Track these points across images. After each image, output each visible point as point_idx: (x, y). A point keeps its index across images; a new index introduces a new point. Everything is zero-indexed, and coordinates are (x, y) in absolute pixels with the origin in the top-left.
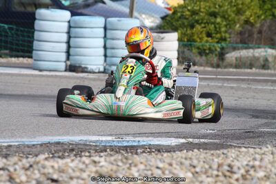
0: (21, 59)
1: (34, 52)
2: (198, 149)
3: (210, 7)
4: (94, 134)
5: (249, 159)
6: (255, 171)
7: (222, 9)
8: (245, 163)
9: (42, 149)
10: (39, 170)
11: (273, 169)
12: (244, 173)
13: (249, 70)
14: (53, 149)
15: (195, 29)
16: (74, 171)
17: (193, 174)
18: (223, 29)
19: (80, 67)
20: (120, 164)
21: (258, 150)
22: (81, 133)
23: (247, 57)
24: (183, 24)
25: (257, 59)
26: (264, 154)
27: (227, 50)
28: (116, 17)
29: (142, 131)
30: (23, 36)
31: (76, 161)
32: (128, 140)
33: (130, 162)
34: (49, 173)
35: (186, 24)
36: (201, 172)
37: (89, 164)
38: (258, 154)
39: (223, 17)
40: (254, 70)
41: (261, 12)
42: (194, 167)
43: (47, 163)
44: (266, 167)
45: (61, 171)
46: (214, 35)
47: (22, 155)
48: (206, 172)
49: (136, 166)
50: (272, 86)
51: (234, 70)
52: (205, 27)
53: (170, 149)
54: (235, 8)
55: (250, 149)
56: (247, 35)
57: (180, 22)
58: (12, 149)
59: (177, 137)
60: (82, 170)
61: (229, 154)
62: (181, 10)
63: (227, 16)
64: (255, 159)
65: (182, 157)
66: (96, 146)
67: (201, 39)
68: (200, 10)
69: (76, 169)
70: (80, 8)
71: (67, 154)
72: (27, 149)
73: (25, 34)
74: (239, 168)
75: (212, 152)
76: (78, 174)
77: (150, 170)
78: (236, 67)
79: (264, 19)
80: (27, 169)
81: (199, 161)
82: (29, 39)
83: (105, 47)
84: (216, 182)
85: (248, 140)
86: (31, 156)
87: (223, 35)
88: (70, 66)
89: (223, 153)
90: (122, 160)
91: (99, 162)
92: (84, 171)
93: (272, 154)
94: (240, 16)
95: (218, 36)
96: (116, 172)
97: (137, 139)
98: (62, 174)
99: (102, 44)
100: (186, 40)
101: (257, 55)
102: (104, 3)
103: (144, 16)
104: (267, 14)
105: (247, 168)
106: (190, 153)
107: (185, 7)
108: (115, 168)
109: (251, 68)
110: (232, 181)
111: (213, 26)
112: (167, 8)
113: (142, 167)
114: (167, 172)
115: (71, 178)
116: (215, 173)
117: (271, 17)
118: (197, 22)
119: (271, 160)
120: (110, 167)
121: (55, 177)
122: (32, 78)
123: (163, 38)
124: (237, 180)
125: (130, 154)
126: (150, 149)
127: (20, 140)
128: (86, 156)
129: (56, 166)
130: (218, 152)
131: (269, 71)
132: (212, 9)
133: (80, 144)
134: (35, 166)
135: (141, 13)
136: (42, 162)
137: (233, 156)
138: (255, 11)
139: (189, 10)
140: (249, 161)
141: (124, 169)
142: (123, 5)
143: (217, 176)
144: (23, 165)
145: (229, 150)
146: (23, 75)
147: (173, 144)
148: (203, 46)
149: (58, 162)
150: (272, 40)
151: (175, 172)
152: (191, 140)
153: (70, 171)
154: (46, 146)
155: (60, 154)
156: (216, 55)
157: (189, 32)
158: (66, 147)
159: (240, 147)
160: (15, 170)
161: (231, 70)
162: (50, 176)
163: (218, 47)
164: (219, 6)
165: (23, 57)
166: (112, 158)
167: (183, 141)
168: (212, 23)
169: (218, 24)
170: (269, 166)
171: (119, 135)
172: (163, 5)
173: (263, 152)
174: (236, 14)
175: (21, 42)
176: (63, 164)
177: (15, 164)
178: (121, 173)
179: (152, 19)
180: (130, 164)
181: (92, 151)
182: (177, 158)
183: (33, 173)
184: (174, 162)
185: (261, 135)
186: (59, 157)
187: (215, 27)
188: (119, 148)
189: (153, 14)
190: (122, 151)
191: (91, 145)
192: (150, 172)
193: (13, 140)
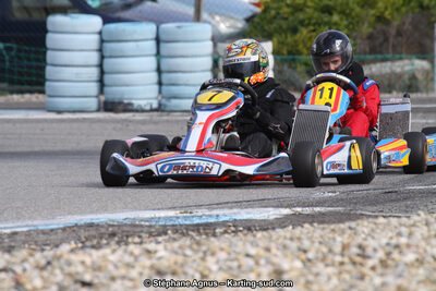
0: (27, 96)
1: (48, 84)
2: (311, 223)
4: (147, 209)
5: (390, 234)
6: (400, 253)
8: (384, 241)
9: (65, 234)
10: (62, 269)
11: (429, 249)
12: (384, 258)
13: (387, 96)
14: (83, 234)
15: (298, 35)
16: (116, 267)
17: (303, 262)
19: (120, 103)
20: (189, 252)
21: (404, 220)
22: (125, 208)
24: (281, 27)
26: (414, 225)
28: (173, 22)
29: (222, 200)
30: (29, 60)
31: (120, 252)
32: (200, 214)
33: (204, 248)
34: (77, 273)
35: (285, 26)
36: (317, 258)
37: (140, 255)
38: (405, 225)
39: (343, 13)
40: (395, 95)
42: (305, 251)
43: (73, 257)
44: (417, 246)
45: (97, 268)
47: (34, 247)
48: (323, 259)
49: (213, 254)
52: (314, 30)
53: (266, 226)
55: (391, 219)
56: (381, 40)
57: (275, 25)
58: (18, 238)
59: (277, 207)
60: (129, 266)
61: (359, 229)
62: (275, 5)
63: (348, 11)
64: (399, 234)
65: (285, 238)
66: (150, 226)
68: (305, 5)
69: (119, 264)
70: (116, 10)
71: (104, 241)
72: (42, 237)
73: (33, 56)
74: (375, 250)
75: (332, 227)
76: (122, 271)
77: (236, 259)
80: (43, 269)
81: (313, 242)
82: (39, 64)
83: (159, 70)
84: (340, 273)
85: (388, 205)
86: (48, 248)
88: (106, 103)
89: (350, 228)
90: (190, 247)
92: (133, 267)
93: (427, 224)
94: (369, 10)
96: (182, 265)
97: (215, 212)
98: (97, 274)
99: (154, 66)
100: (285, 52)
101: (398, 70)
103: (217, 18)
104: (412, 4)
105: (388, 249)
106: (298, 230)
108: (180, 259)
109: (390, 92)
110: (366, 270)
111: (327, 27)
112: (254, 4)
113: (222, 255)
114: (263, 262)
115: (113, 279)
116: (338, 259)
118: (302, 23)
119: (426, 234)
120: (173, 258)
121: (87, 278)
122: (46, 125)
124: (373, 268)
125: (204, 237)
126: (235, 227)
127: (30, 223)
128: (135, 243)
129: (88, 261)
130: (342, 226)
131: (419, 95)
132: (325, 2)
133: (126, 225)
134: (55, 263)
135: (212, 14)
136: (67, 256)
137: (366, 230)
139: (288, 6)
140: (391, 238)
141: (194, 261)
142: (184, 2)
143: (342, 264)
144: (36, 261)
145: (359, 221)
146: (31, 121)
149: (90, 255)
150: (421, 45)
151: (276, 260)
152: (299, 209)
153: (111, 267)
154: (72, 232)
155: (95, 242)
157: (290, 40)
158: (103, 230)
159: (377, 217)
160: (24, 270)
162: (79, 277)
165: (31, 92)
166: (176, 245)
167: (286, 211)
168: (326, 24)
169: (336, 24)
170: (423, 244)
171: (186, 208)
173: (411, 222)
174: (362, 7)
175: (25, 70)
176: (99, 257)
177: (24, 261)
178: (192, 267)
179: (232, 22)
180: (205, 253)
181: (144, 235)
182: (278, 239)
183: (52, 273)
184: (273, 245)
185: (410, 196)
186: (93, 247)
188: (188, 227)
189: (232, 14)
190: (191, 233)
191: (142, 226)
192: (235, 264)
193: (19, 224)
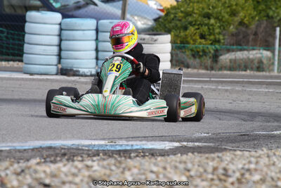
0: (11, 63)
1: (25, 55)
2: (193, 153)
3: (203, 9)
4: (86, 138)
5: (244, 162)
6: (251, 174)
7: (216, 10)
8: (240, 166)
9: (34, 153)
10: (31, 175)
11: (269, 173)
12: (239, 177)
13: (244, 73)
14: (45, 153)
15: (188, 31)
16: (66, 175)
17: (188, 177)
18: (217, 31)
19: (71, 70)
20: (113, 168)
21: (253, 153)
22: (73, 137)
23: (242, 60)
24: (177, 26)
25: (252, 61)
26: (259, 157)
27: (220, 52)
28: (108, 19)
29: (135, 135)
30: (13, 39)
31: (69, 166)
32: (121, 143)
33: (123, 166)
34: (41, 178)
35: (179, 25)
36: (196, 176)
37: (82, 168)
38: (253, 157)
39: (217, 18)
40: (248, 72)
41: (255, 13)
42: (189, 171)
43: (38, 168)
44: (262, 171)
45: (54, 176)
46: (208, 37)
47: (12, 160)
48: (200, 176)
49: (129, 170)
50: (267, 88)
51: (229, 72)
52: (198, 29)
53: (163, 153)
54: (228, 10)
55: (245, 152)
56: (241, 37)
57: (173, 24)
58: (3, 154)
59: (171, 141)
60: (74, 175)
61: (224, 158)
62: (173, 11)
63: (220, 18)
64: (250, 162)
65: (176, 161)
66: (88, 150)
67: (195, 41)
68: (193, 12)
69: (68, 174)
70: (71, 11)
72: (18, 154)
73: (16, 37)
74: (234, 172)
75: (207, 155)
76: (70, 178)
77: (144, 174)
78: (230, 69)
79: (258, 20)
80: (18, 174)
81: (194, 165)
82: (20, 43)
83: (97, 50)
84: (211, 186)
85: (243, 143)
86: (21, 161)
87: (217, 36)
88: (62, 69)
89: (218, 157)
90: (115, 165)
91: (92, 167)
92: (77, 176)
93: (268, 156)
94: (234, 18)
95: (212, 37)
96: (109, 176)
97: (130, 143)
98: (54, 179)
99: (94, 47)
100: (179, 42)
101: (251, 57)
102: (96, 5)
103: (136, 18)
104: (262, 14)
105: (243, 171)
106: (184, 157)
107: (178, 8)
108: (108, 172)
109: (245, 71)
110: (227, 184)
111: (207, 27)
112: (160, 10)
113: (135, 171)
114: (161, 176)
115: (64, 183)
116: (210, 176)
117: (265, 18)
118: (190, 23)
119: (267, 163)
120: (103, 171)
121: (47, 181)
122: (23, 82)
123: (156, 40)
124: (232, 184)
125: (123, 158)
126: (143, 153)
127: (10, 144)
128: (78, 161)
129: (48, 170)
130: (213, 155)
131: (264, 73)
132: (206, 10)
133: (73, 149)
134: (27, 171)
135: (133, 15)
136: (34, 167)
137: (228, 159)
138: (249, 12)
139: (182, 12)
140: (245, 164)
141: (117, 174)
142: (115, 7)
143: (212, 180)
144: (15, 170)
145: (224, 153)
146: (13, 79)
147: (167, 148)
148: (196, 47)
150: (266, 41)
151: (170, 175)
152: (185, 144)
153: (62, 176)
154: (38, 151)
155: (52, 159)
156: (210, 58)
157: (182, 34)
158: (58, 151)
159: (235, 150)
160: (7, 175)
161: (226, 72)
162: (41, 181)
163: (211, 49)
164: (213, 7)
165: (14, 61)
166: (105, 163)
167: (177, 144)
168: (206, 25)
169: (212, 25)
170: (265, 169)
171: (112, 140)
172: (155, 7)
173: (258, 155)
174: (230, 15)
175: (11, 46)
176: (55, 169)
177: (7, 169)
178: (114, 177)
179: (145, 21)
180: (124, 169)
181: (84, 156)
182: (171, 162)
183: (24, 178)
184: (168, 166)
185: (257, 138)
186: (51, 162)
187: (209, 28)
188: (113, 152)
189: (146, 16)
190: (115, 155)
191: (83, 150)
192: (143, 177)
193: (4, 145)
